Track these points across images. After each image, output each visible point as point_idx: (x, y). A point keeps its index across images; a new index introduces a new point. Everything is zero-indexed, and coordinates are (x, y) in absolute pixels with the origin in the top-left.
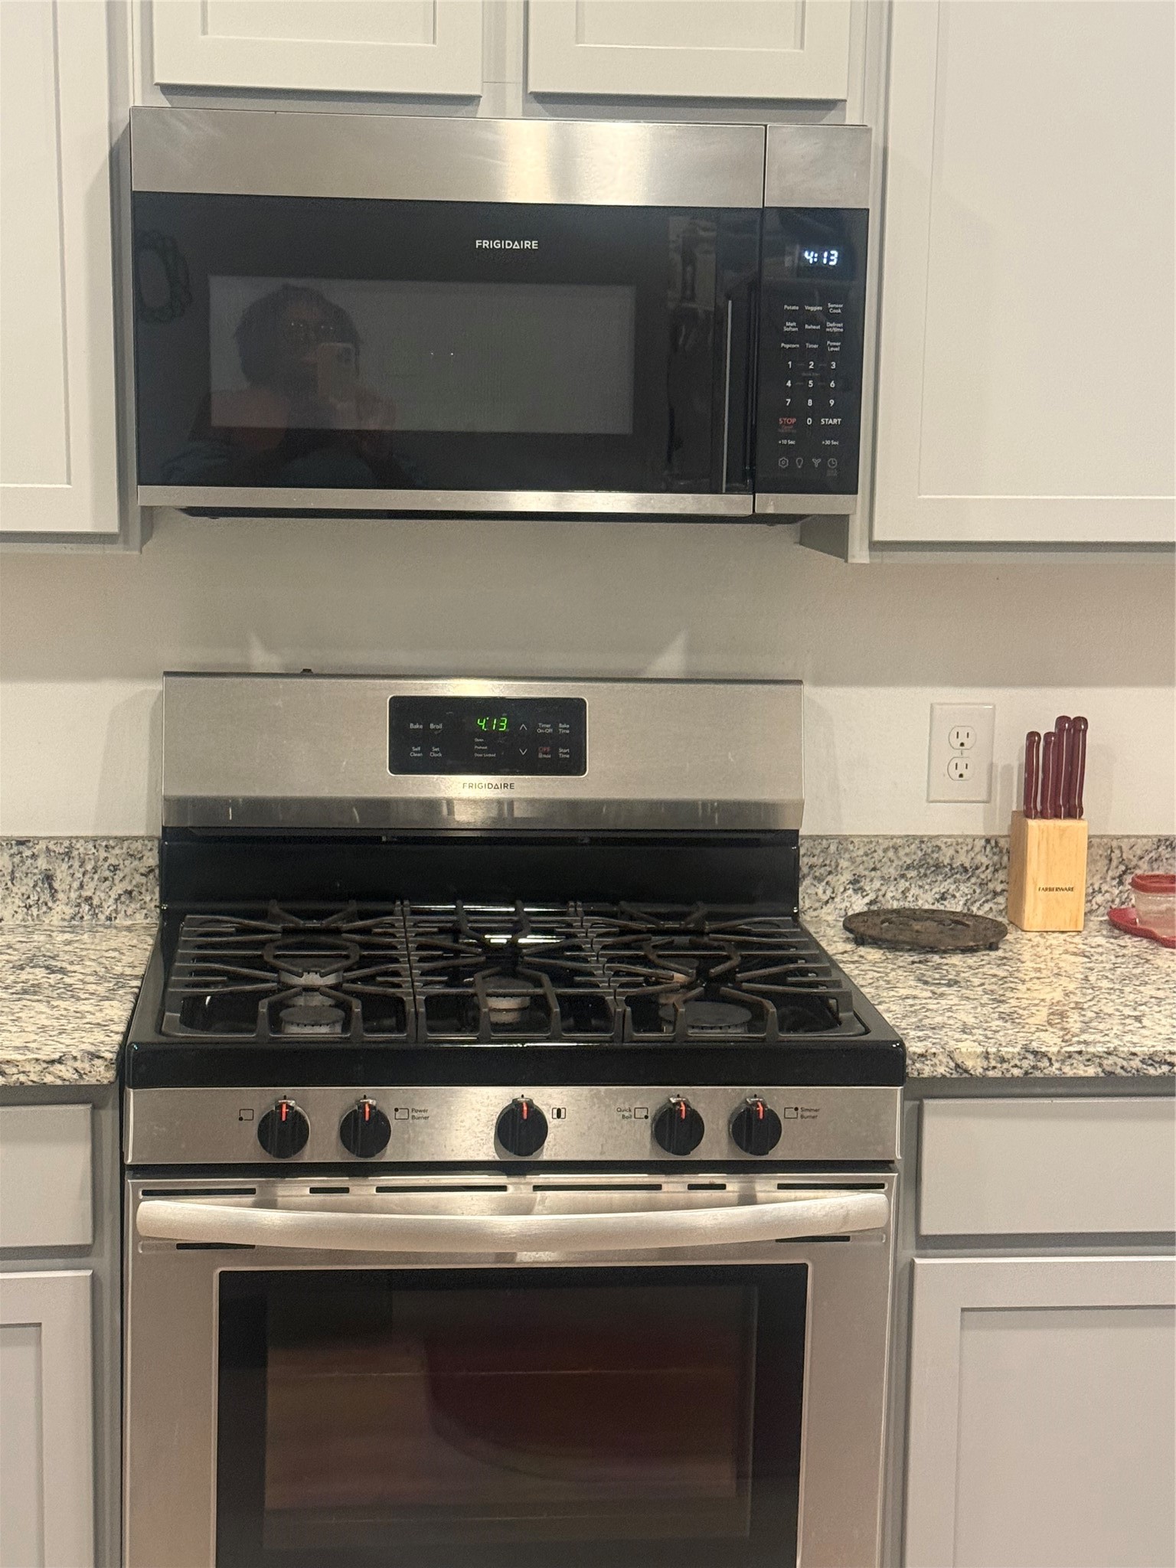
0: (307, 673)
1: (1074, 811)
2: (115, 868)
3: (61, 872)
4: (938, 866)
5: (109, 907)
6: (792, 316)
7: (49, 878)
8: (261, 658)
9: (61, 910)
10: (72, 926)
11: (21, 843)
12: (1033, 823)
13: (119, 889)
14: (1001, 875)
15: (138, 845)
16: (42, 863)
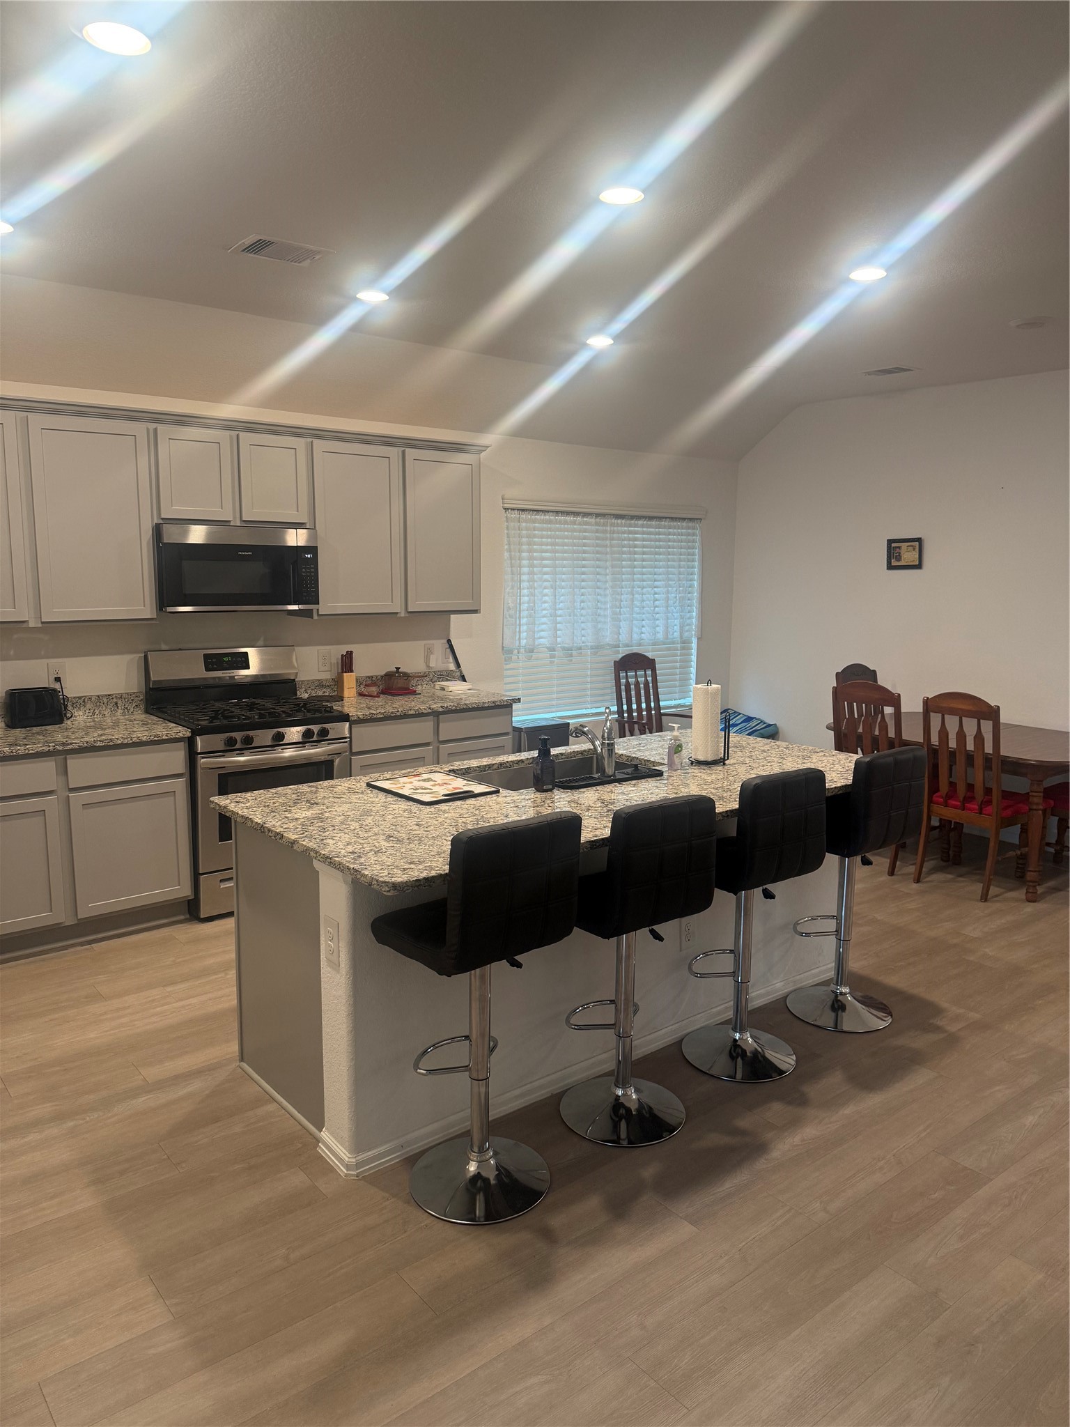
0: (180, 649)
1: (352, 671)
2: (133, 700)
3: (119, 702)
4: (323, 686)
5: (132, 710)
6: (304, 568)
7: (116, 703)
8: (164, 647)
9: (120, 711)
10: (123, 714)
11: (109, 695)
12: (345, 674)
13: (134, 705)
14: (336, 687)
15: (138, 694)
16: (115, 700)
